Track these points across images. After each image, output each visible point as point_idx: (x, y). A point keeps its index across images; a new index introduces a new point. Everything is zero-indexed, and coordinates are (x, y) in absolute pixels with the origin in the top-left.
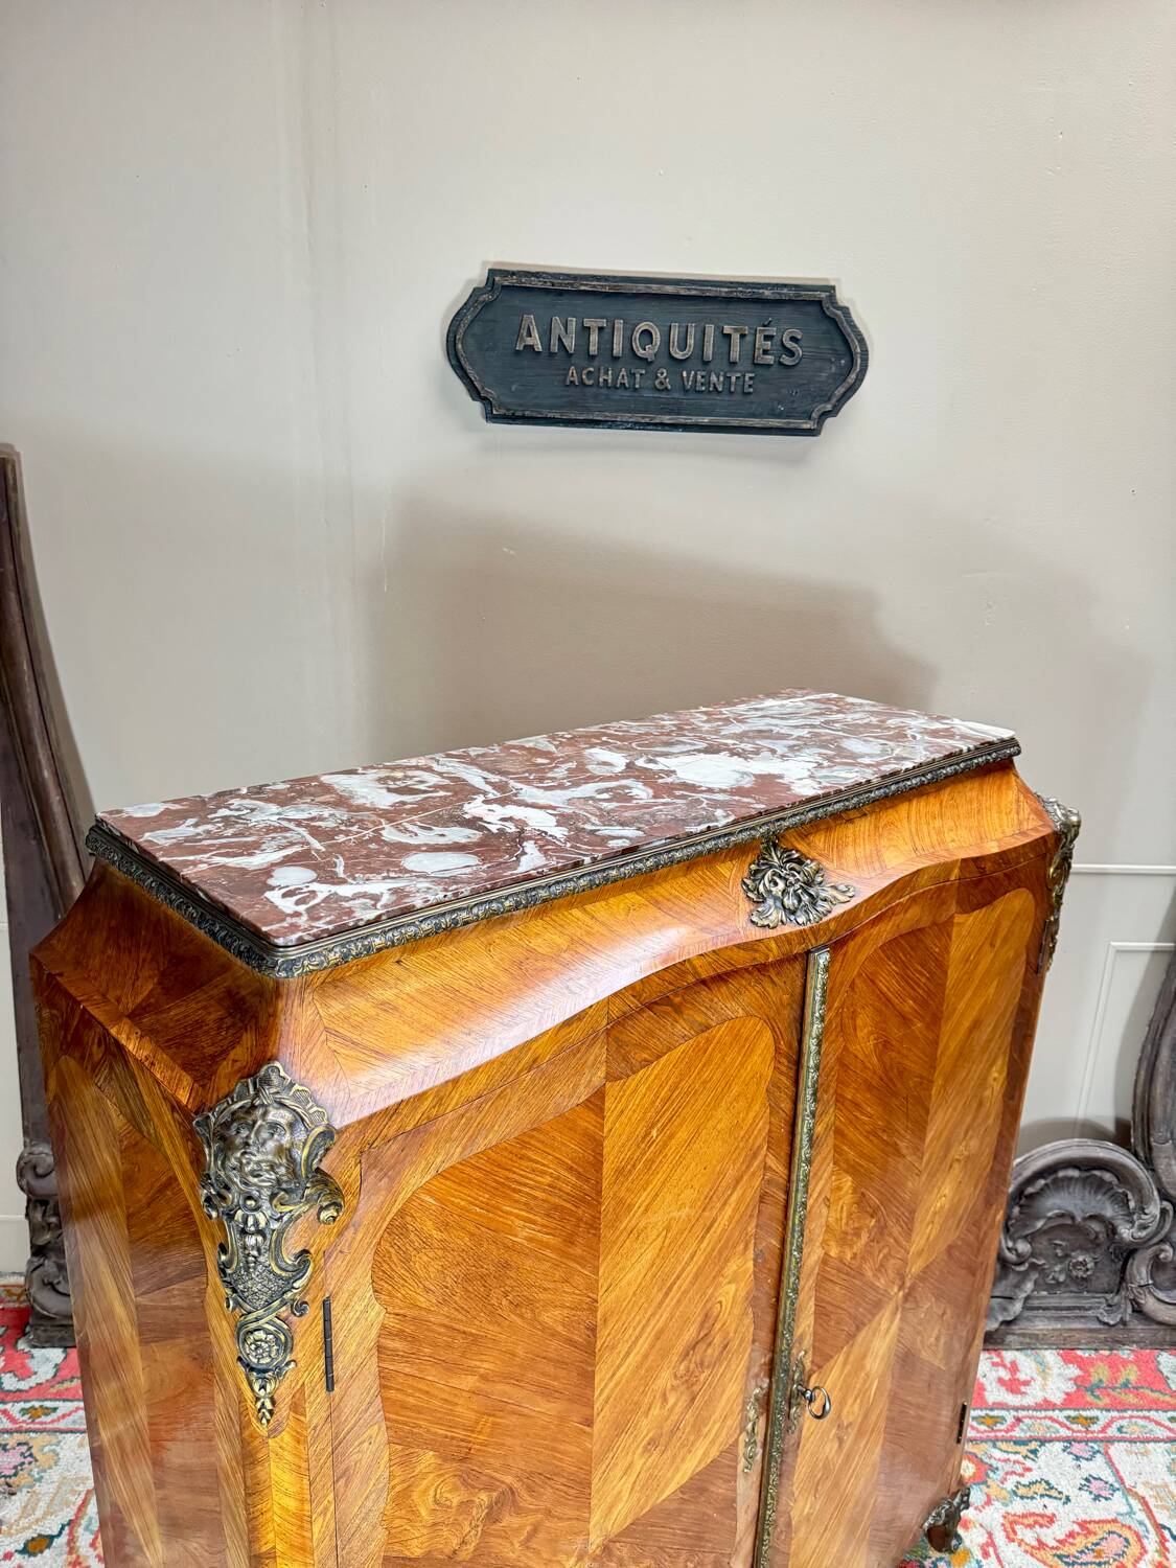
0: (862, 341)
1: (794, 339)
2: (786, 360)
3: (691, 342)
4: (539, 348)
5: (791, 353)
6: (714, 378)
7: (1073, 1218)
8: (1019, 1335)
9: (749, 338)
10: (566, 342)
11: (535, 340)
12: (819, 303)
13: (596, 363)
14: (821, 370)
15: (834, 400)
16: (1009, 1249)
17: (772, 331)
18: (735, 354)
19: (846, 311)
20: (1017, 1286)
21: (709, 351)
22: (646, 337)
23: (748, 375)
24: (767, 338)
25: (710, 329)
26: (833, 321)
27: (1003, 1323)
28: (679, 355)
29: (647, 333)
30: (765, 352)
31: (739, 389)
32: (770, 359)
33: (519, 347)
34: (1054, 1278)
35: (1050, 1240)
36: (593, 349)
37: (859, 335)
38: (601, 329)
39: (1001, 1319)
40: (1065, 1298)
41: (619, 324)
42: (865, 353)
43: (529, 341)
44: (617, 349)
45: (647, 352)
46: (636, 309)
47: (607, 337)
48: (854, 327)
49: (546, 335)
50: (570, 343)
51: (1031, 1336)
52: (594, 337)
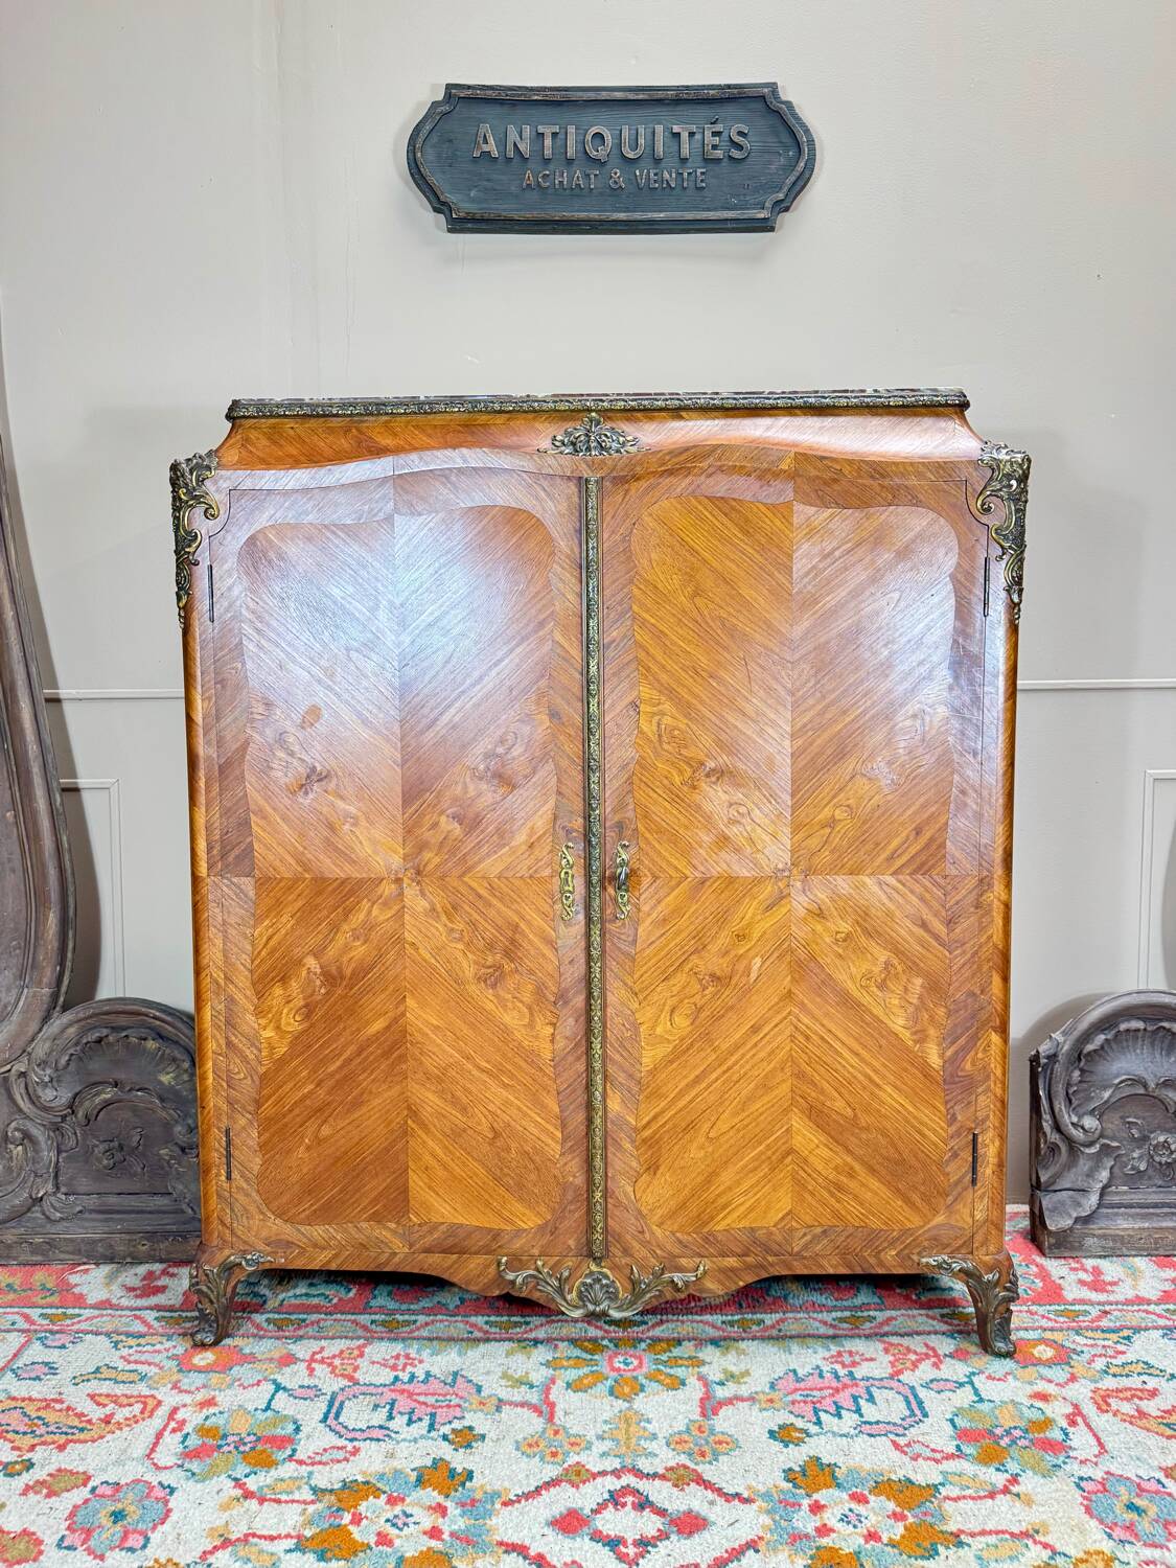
0: (807, 131)
1: (741, 133)
2: (736, 154)
3: (641, 141)
4: (495, 154)
5: (739, 147)
6: (666, 175)
7: (1145, 1086)
8: (1100, 1237)
9: (698, 137)
10: (522, 147)
11: (492, 147)
12: (763, 97)
13: (552, 167)
14: (770, 163)
15: (785, 189)
16: (1073, 1124)
17: (719, 127)
18: (685, 152)
19: (789, 104)
20: (1090, 1175)
21: (660, 150)
22: (598, 141)
23: (699, 171)
24: (715, 134)
25: (659, 129)
26: (777, 112)
27: (1077, 1220)
28: (631, 155)
29: (599, 136)
30: (715, 147)
31: (692, 184)
32: (719, 153)
33: (476, 154)
34: (1133, 1168)
35: (1121, 1118)
36: (548, 153)
37: (803, 125)
38: (554, 135)
39: (1075, 1215)
40: (1150, 1193)
41: (572, 129)
42: (811, 142)
43: (486, 148)
44: (571, 153)
45: (600, 153)
46: (588, 116)
47: (559, 142)
48: (798, 119)
49: (502, 143)
50: (524, 147)
51: (1115, 1238)
52: (548, 142)
